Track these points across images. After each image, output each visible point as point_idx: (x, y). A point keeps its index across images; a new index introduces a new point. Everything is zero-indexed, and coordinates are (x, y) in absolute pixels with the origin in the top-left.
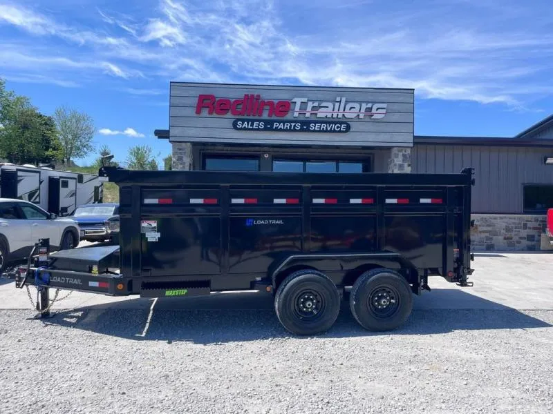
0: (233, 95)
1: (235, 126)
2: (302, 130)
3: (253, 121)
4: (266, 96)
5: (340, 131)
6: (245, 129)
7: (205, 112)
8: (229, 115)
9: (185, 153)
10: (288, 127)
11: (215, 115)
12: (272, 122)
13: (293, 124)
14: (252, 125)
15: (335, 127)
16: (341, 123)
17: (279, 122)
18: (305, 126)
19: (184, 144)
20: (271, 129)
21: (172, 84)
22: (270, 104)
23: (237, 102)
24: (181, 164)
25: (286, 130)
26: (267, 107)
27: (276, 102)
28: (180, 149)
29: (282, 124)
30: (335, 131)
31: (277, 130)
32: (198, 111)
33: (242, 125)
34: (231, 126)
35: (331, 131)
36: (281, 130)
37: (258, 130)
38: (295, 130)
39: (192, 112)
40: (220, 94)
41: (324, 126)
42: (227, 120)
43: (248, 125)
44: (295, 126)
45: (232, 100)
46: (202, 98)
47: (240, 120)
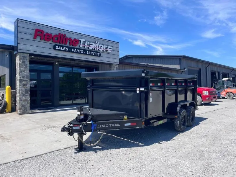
0: (54, 33)
1: (54, 48)
2: (84, 53)
3: (63, 47)
4: (68, 36)
5: (97, 56)
6: (59, 50)
7: (38, 38)
8: (51, 42)
9: (27, 59)
10: (78, 51)
11: (43, 41)
12: (71, 48)
13: (80, 50)
14: (63, 48)
15: (96, 54)
16: (98, 52)
17: (75, 48)
18: (85, 52)
19: (26, 54)
20: (71, 52)
21: (18, 20)
22: (70, 39)
23: (55, 36)
24: (24, 65)
25: (77, 53)
26: (68, 41)
28: (23, 57)
29: (76, 50)
30: (95, 56)
31: (73, 52)
32: (35, 37)
33: (58, 48)
34: (52, 48)
35: (94, 55)
36: (75, 52)
37: (65, 51)
38: (81, 53)
39: (31, 37)
40: (46, 31)
41: (92, 53)
42: (50, 44)
43: (61, 48)
44: (81, 51)
45: (53, 35)
46: (37, 31)
47: (57, 45)
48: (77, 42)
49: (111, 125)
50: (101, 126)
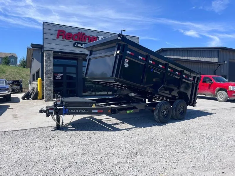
0: (73, 32)
1: (74, 45)
3: (82, 44)
4: (87, 34)
6: (79, 47)
7: (61, 38)
8: (71, 40)
9: (51, 56)
11: (65, 40)
14: (82, 45)
19: (50, 52)
21: (44, 23)
22: (89, 37)
23: (75, 35)
24: (49, 61)
26: (87, 38)
27: (91, 37)
28: (48, 54)
32: (58, 37)
33: (78, 45)
34: (72, 45)
39: (54, 37)
40: (67, 31)
42: (71, 42)
43: (80, 45)
45: (73, 34)
46: (60, 31)
47: (77, 43)
48: (95, 38)
49: (80, 111)
50: (72, 111)
